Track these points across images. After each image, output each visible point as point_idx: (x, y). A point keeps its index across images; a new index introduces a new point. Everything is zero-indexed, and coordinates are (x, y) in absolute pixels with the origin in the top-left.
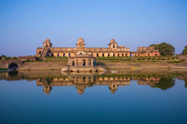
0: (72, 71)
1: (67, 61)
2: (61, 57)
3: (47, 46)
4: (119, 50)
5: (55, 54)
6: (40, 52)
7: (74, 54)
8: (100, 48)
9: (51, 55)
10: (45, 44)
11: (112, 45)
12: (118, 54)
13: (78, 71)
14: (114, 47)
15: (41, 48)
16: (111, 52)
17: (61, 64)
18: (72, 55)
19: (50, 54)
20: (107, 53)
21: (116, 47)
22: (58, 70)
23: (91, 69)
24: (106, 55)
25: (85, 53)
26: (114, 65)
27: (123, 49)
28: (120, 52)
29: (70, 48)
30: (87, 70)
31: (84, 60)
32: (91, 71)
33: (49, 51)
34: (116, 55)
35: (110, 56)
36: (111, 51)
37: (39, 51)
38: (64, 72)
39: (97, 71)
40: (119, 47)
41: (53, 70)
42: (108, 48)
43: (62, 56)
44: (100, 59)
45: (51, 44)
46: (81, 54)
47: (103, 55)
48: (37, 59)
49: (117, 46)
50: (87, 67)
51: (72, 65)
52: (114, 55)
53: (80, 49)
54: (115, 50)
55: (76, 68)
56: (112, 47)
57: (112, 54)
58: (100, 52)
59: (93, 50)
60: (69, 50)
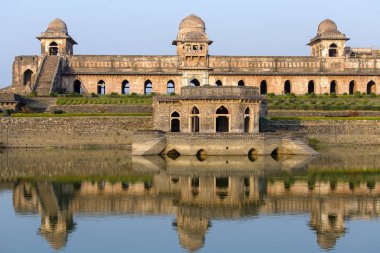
0: (175, 154)
1: (151, 112)
2: (114, 95)
3: (54, 50)
4: (354, 65)
5: (89, 85)
6: (28, 73)
7: (164, 81)
8: (277, 59)
9: (71, 88)
10: (47, 43)
11: (326, 44)
12: (352, 84)
13: (199, 155)
14: (332, 53)
15: (33, 59)
16: (323, 73)
17: (125, 126)
18: (159, 86)
19: (68, 83)
20: (306, 81)
21: (340, 52)
22: (111, 147)
23: (251, 145)
24: (300, 87)
25: (212, 81)
26: (340, 131)
27: (370, 64)
28: (360, 73)
29: (151, 58)
30: (235, 149)
31: (222, 110)
32: (251, 155)
33: (65, 71)
34: (343, 87)
35: (317, 91)
36: (322, 68)
37: (24, 69)
38: (145, 156)
39: (274, 154)
40: (353, 55)
41: (93, 147)
42: (306, 59)
43: (118, 90)
44: (279, 103)
45: (71, 42)
46: (196, 82)
47: (288, 86)
48: (23, 104)
49: (347, 51)
50: (235, 137)
51: (168, 128)
52: (333, 85)
53: (192, 64)
54: (337, 65)
55: (192, 142)
56: (325, 53)
57: (323, 85)
58: (274, 73)
59: (244, 66)
60: (146, 64)
